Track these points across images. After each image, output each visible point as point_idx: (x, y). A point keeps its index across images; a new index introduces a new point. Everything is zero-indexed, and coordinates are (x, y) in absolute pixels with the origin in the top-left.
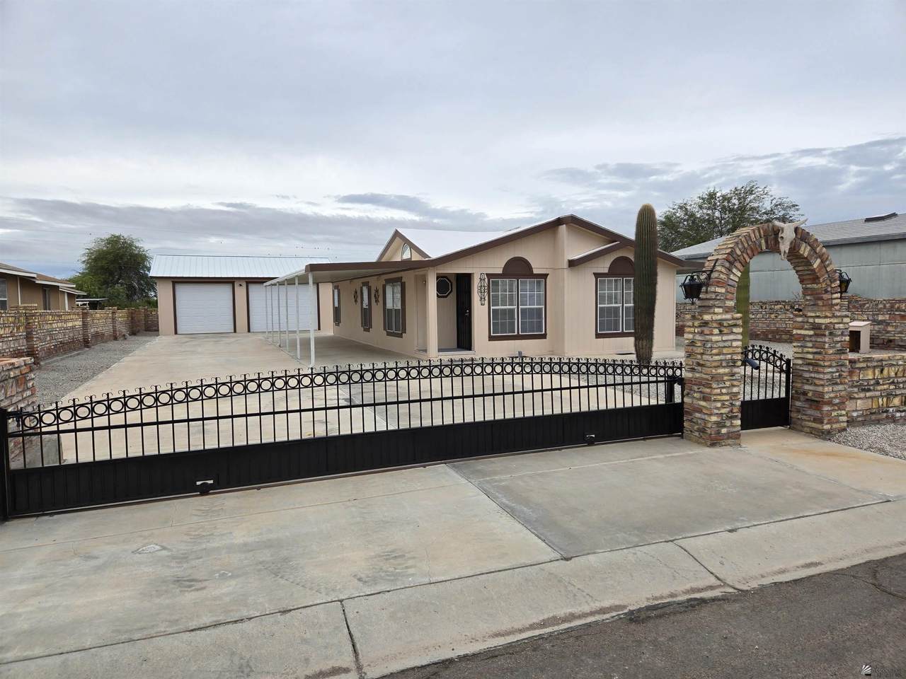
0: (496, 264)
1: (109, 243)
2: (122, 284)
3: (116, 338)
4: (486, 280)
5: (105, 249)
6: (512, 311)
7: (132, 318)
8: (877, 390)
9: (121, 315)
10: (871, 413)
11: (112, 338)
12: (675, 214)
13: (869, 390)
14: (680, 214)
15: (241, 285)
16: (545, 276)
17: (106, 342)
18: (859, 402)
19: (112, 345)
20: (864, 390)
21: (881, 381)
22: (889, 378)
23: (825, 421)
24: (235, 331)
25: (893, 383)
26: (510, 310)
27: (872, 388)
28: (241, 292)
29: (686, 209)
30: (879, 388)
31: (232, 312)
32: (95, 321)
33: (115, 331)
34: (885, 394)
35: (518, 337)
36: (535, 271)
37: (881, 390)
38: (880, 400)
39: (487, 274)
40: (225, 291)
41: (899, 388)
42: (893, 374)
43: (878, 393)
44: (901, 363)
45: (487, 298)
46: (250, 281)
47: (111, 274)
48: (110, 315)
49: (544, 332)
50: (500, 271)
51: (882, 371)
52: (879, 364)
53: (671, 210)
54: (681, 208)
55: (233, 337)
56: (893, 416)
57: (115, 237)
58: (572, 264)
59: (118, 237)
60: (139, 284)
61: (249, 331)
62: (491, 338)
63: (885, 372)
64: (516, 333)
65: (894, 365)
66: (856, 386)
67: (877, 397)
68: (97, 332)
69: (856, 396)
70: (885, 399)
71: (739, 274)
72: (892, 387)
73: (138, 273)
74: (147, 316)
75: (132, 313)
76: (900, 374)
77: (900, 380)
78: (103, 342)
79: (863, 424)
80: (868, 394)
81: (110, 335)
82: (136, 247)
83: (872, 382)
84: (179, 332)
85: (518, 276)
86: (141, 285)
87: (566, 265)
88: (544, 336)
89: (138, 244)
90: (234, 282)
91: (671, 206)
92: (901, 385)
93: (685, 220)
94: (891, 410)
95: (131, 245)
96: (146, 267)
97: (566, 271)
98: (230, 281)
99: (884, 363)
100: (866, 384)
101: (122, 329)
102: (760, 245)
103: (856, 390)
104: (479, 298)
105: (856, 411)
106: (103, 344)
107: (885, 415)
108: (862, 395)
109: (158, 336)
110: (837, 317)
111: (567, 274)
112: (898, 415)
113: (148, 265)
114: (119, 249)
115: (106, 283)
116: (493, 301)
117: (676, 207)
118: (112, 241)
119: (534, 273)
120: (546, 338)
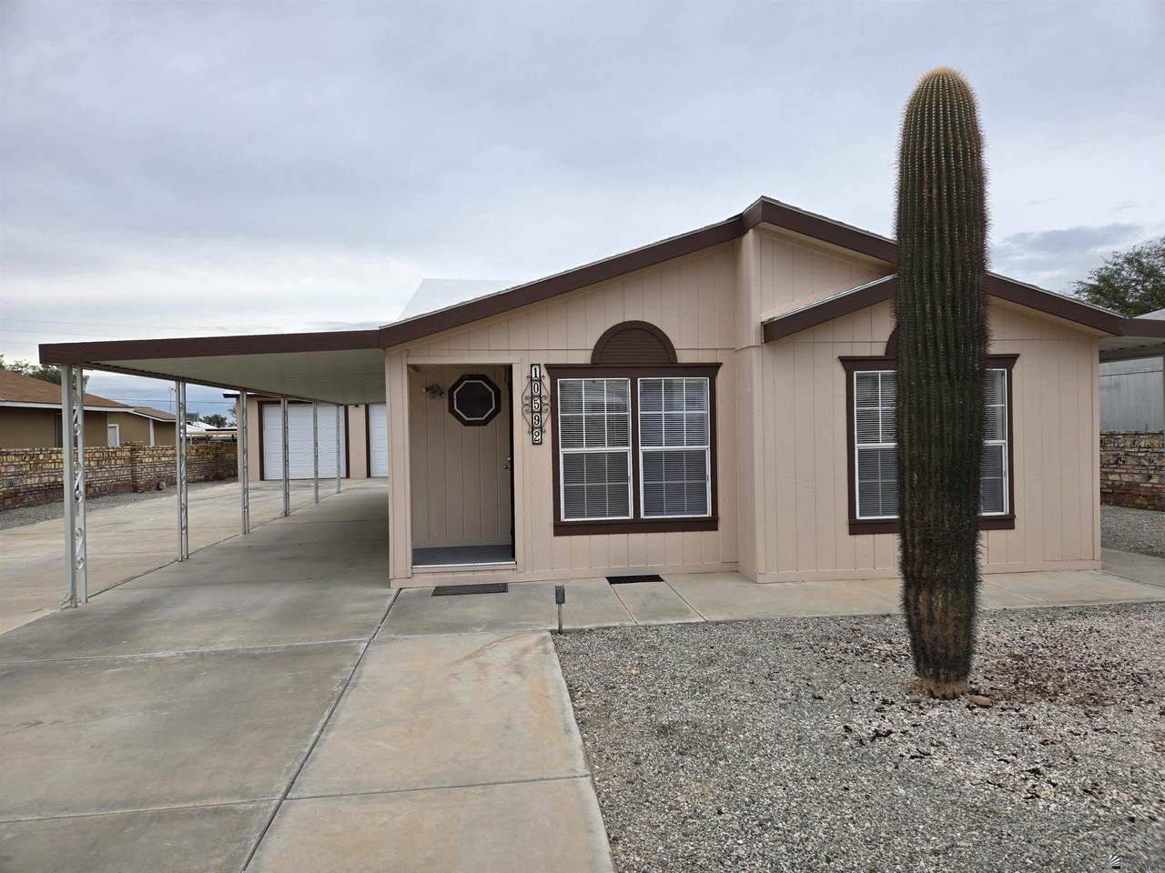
0: (574, 339)
4: (547, 382)
6: (617, 459)
12: (1118, 272)
14: (1129, 273)
16: (711, 370)
26: (610, 455)
29: (1140, 264)
35: (637, 526)
36: (686, 358)
39: (549, 368)
45: (548, 427)
49: (709, 514)
50: (584, 358)
53: (1111, 266)
54: (1129, 261)
58: (774, 332)
61: (369, 475)
62: (561, 529)
64: (631, 516)
85: (632, 370)
87: (753, 336)
88: (711, 524)
91: (1110, 259)
93: (1138, 282)
97: (755, 353)
104: (527, 428)
111: (765, 362)
116: (565, 432)
117: (1120, 261)
119: (679, 361)
120: (716, 529)
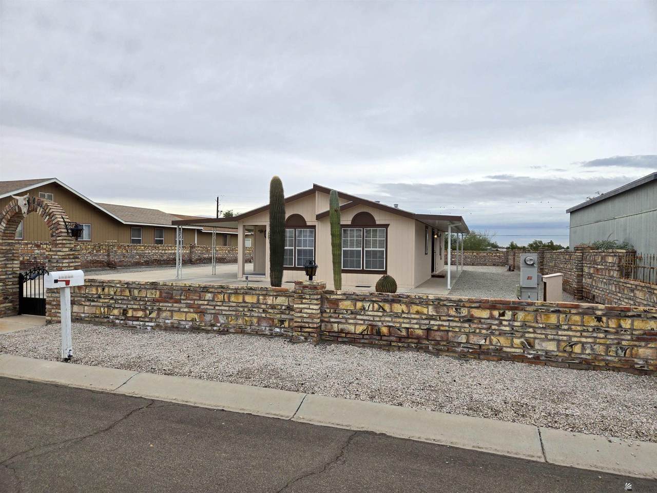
8: (100, 302)
10: (95, 317)
13: (93, 301)
18: (86, 307)
20: (89, 300)
21: (102, 296)
22: (109, 295)
23: (47, 314)
25: (112, 299)
27: (96, 300)
30: (101, 301)
34: (106, 305)
37: (103, 302)
38: (102, 309)
41: (118, 303)
42: (112, 293)
43: (100, 304)
44: (118, 285)
51: (103, 289)
52: (101, 284)
56: (113, 322)
63: (106, 290)
65: (113, 287)
66: (83, 297)
67: (101, 307)
69: (83, 303)
70: (106, 309)
71: (5, 225)
72: (111, 301)
76: (118, 293)
77: (118, 297)
79: (89, 322)
80: (92, 304)
83: (95, 296)
92: (120, 301)
94: (111, 317)
99: (105, 284)
100: (91, 296)
102: (15, 210)
103: (83, 299)
105: (84, 313)
107: (106, 320)
108: (88, 303)
110: (53, 251)
112: (117, 321)
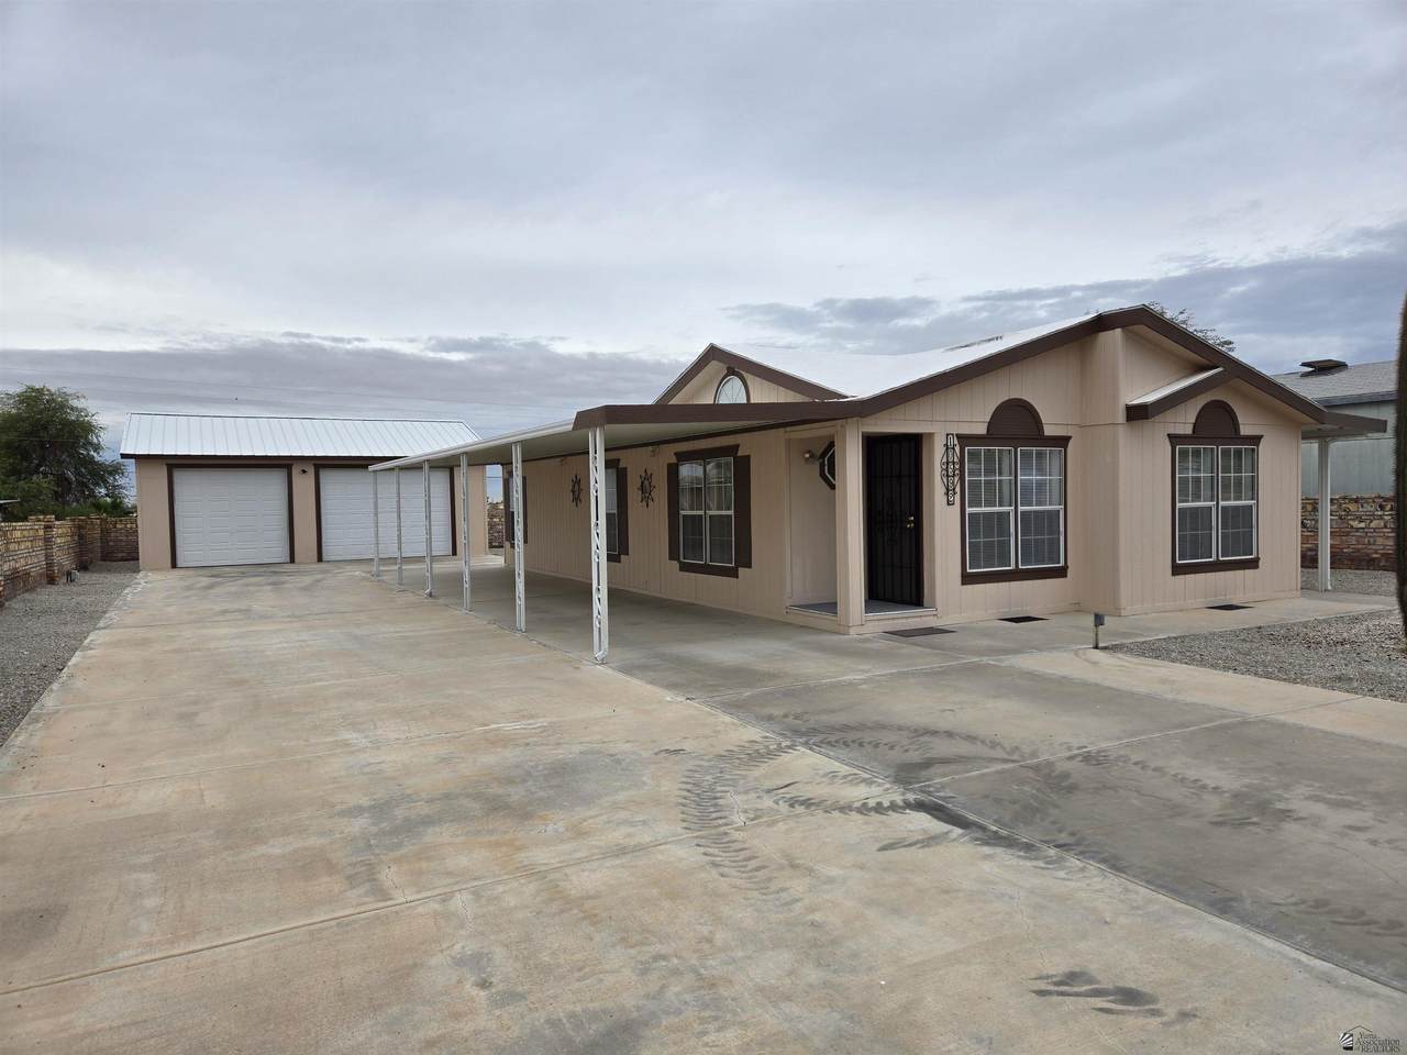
0: (974, 413)
1: (21, 402)
2: (45, 474)
3: (51, 580)
4: (957, 449)
5: (14, 411)
6: (1003, 517)
7: (81, 537)
9: (62, 531)
11: (44, 581)
15: (304, 472)
16: (1062, 441)
17: (32, 590)
19: (47, 596)
24: (292, 560)
26: (1000, 514)
28: (304, 484)
31: (285, 524)
32: (12, 547)
33: (50, 565)
35: (1017, 575)
36: (1049, 431)
39: (959, 437)
40: (274, 483)
45: (958, 489)
46: (322, 464)
47: (26, 456)
48: (41, 533)
49: (1062, 563)
50: (982, 430)
55: (290, 574)
57: (33, 390)
58: (1137, 414)
59: (40, 391)
60: (78, 474)
61: (320, 559)
62: (967, 579)
64: (1012, 567)
68: (15, 570)
73: (74, 455)
74: (105, 532)
75: (80, 527)
78: (27, 591)
81: (41, 575)
82: (72, 409)
84: (180, 563)
85: (1015, 440)
86: (83, 476)
87: (1121, 417)
88: (1061, 572)
89: (75, 403)
90: (291, 465)
95: (63, 406)
96: (91, 444)
97: (1121, 430)
98: (283, 464)
101: (63, 559)
104: (944, 490)
106: (27, 595)
109: (137, 570)
111: (1124, 435)
113: (95, 440)
114: (41, 412)
115: (15, 472)
116: (969, 493)
118: (28, 398)
119: (1046, 434)
120: (1066, 576)
